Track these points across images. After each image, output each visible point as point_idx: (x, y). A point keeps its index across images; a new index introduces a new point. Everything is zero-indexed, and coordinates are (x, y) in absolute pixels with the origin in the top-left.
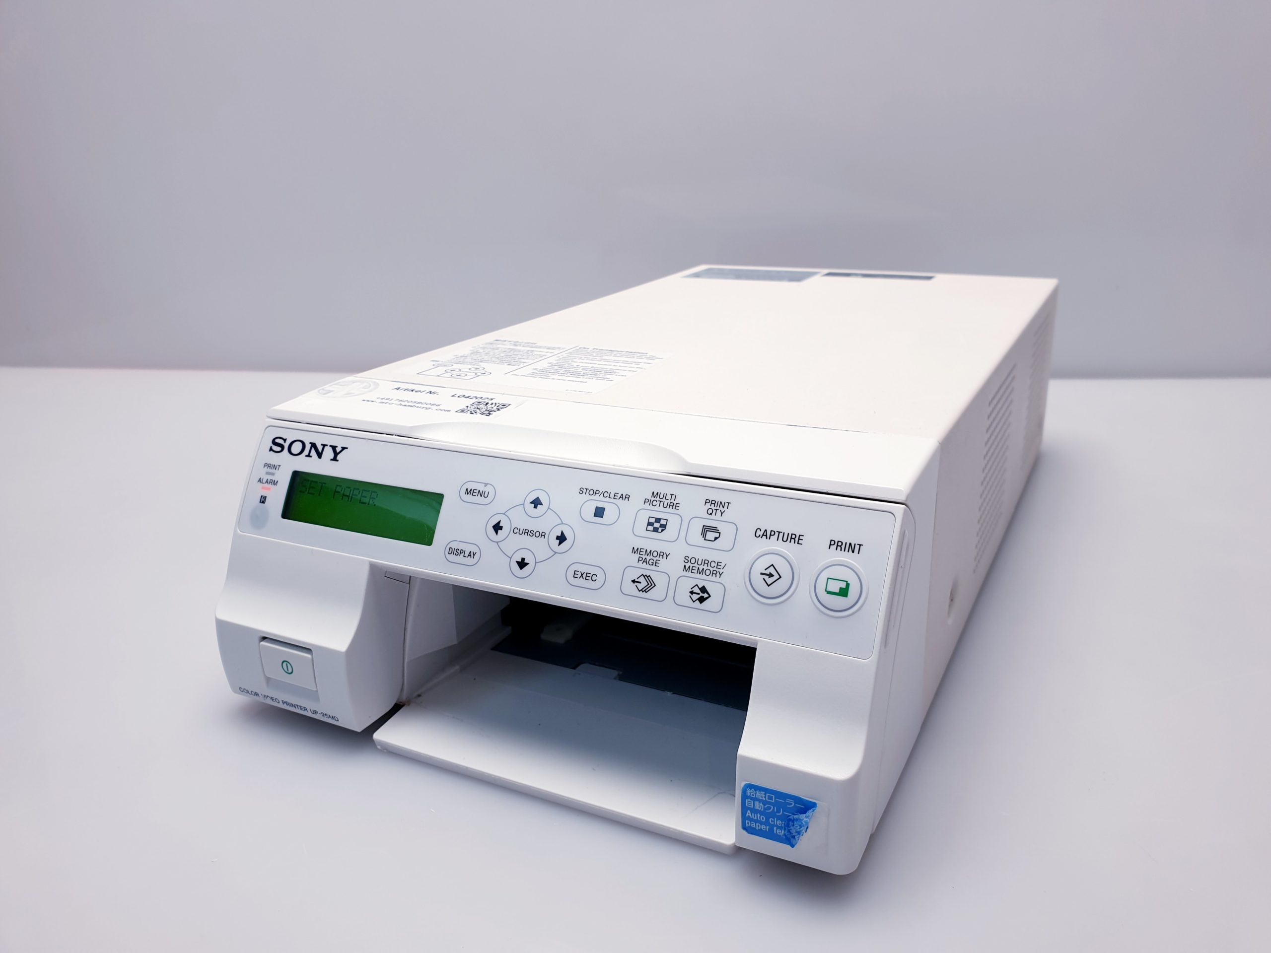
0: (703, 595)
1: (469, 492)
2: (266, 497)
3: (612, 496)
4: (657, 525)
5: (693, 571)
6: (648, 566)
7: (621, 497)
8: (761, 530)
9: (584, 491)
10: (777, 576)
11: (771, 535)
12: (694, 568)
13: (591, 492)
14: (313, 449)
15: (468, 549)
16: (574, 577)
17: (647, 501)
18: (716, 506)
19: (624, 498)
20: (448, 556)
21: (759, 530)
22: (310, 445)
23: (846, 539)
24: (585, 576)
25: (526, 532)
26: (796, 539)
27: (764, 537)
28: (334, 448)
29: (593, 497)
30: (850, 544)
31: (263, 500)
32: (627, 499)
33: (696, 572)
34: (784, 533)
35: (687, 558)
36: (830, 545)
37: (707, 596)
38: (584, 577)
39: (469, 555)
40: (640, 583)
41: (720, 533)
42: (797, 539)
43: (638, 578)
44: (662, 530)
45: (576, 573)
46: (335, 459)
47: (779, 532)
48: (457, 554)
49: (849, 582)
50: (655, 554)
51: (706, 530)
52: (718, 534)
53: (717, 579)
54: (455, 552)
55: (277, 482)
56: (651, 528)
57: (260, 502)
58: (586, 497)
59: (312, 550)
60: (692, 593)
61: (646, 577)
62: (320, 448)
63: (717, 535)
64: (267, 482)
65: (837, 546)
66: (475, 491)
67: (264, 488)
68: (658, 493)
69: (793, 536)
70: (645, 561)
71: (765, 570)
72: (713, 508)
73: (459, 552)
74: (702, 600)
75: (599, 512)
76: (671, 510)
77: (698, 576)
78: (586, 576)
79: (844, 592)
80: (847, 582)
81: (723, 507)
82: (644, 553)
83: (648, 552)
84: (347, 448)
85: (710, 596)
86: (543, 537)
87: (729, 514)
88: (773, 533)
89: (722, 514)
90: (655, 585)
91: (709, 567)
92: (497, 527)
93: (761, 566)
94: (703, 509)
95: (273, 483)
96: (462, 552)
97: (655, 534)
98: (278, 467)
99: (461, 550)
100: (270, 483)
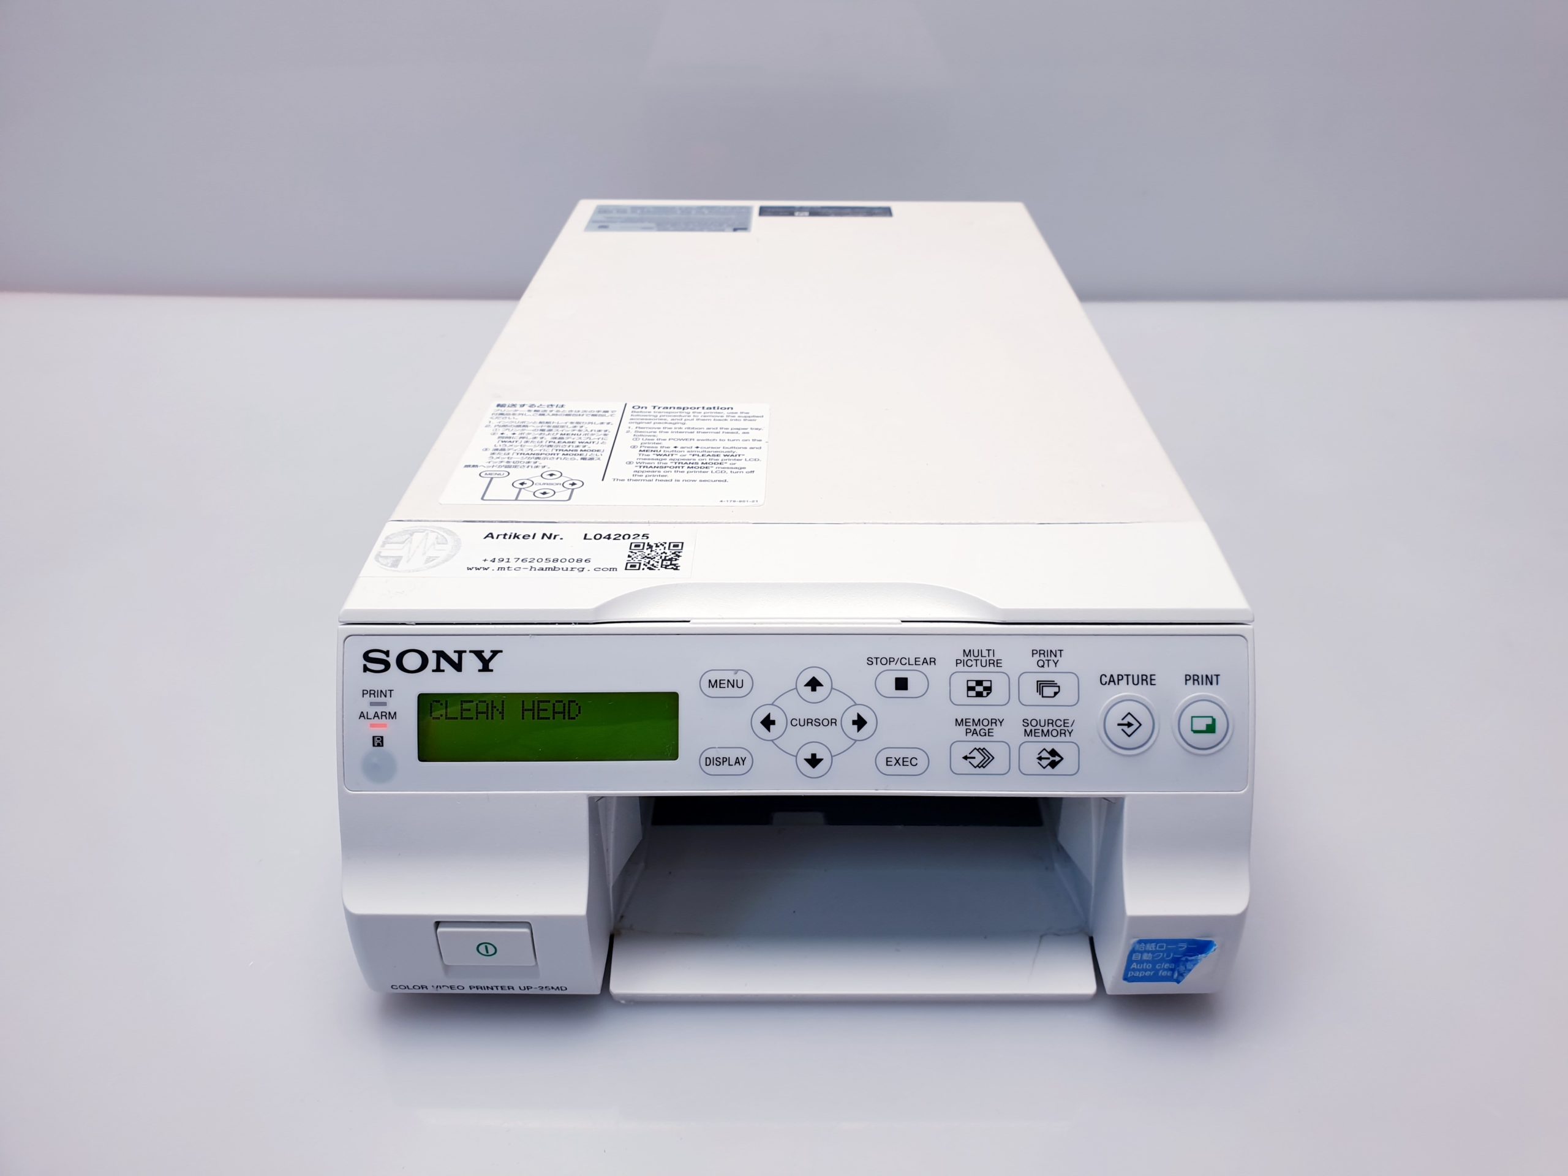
0: (1054, 759)
1: (713, 684)
2: (382, 737)
3: (912, 661)
4: (979, 689)
5: (1036, 734)
6: (979, 738)
7: (925, 661)
8: (1106, 676)
9: (874, 660)
10: (1136, 725)
11: (1119, 680)
12: (1036, 731)
13: (884, 661)
14: (442, 660)
15: (733, 755)
16: (887, 765)
17: (958, 662)
18: (1047, 656)
19: (929, 663)
20: (706, 769)
21: (1103, 677)
22: (435, 655)
23: (1201, 672)
24: (901, 762)
25: (809, 722)
26: (1147, 679)
27: (1112, 684)
28: (479, 654)
29: (888, 667)
30: (1207, 676)
31: (379, 741)
32: (932, 663)
33: (1040, 734)
34: (1133, 676)
35: (1025, 721)
36: (1186, 680)
37: (1059, 759)
38: (901, 764)
39: (736, 763)
40: (974, 758)
41: (1059, 687)
42: (1149, 680)
43: (970, 754)
44: (988, 694)
45: (889, 760)
46: (486, 668)
47: (1127, 675)
48: (718, 763)
49: (1214, 717)
50: (986, 723)
51: (1041, 686)
52: (1058, 688)
53: (1068, 738)
54: (715, 762)
55: (395, 713)
56: (972, 693)
57: (374, 746)
58: (878, 667)
59: (487, 794)
60: (1040, 758)
61: (980, 750)
62: (455, 657)
63: (1056, 689)
64: (376, 715)
65: (1194, 680)
66: (722, 682)
67: (372, 726)
68: (970, 651)
69: (1144, 678)
70: (975, 732)
71: (1123, 719)
72: (1044, 659)
73: (721, 761)
74: (1053, 764)
75: (901, 684)
76: (992, 668)
77: (1043, 739)
78: (903, 762)
79: (1211, 729)
80: (1212, 717)
81: (1056, 656)
82: (971, 724)
83: (976, 721)
84: (501, 651)
85: (1062, 759)
86: (833, 724)
87: (1064, 663)
88: (1120, 677)
89: (1056, 664)
90: (993, 758)
91: (1055, 727)
92: (768, 723)
93: (1117, 715)
94: (1031, 663)
95: (387, 716)
96: (725, 760)
97: (979, 700)
98: (388, 693)
99: (723, 758)
100: (384, 717)
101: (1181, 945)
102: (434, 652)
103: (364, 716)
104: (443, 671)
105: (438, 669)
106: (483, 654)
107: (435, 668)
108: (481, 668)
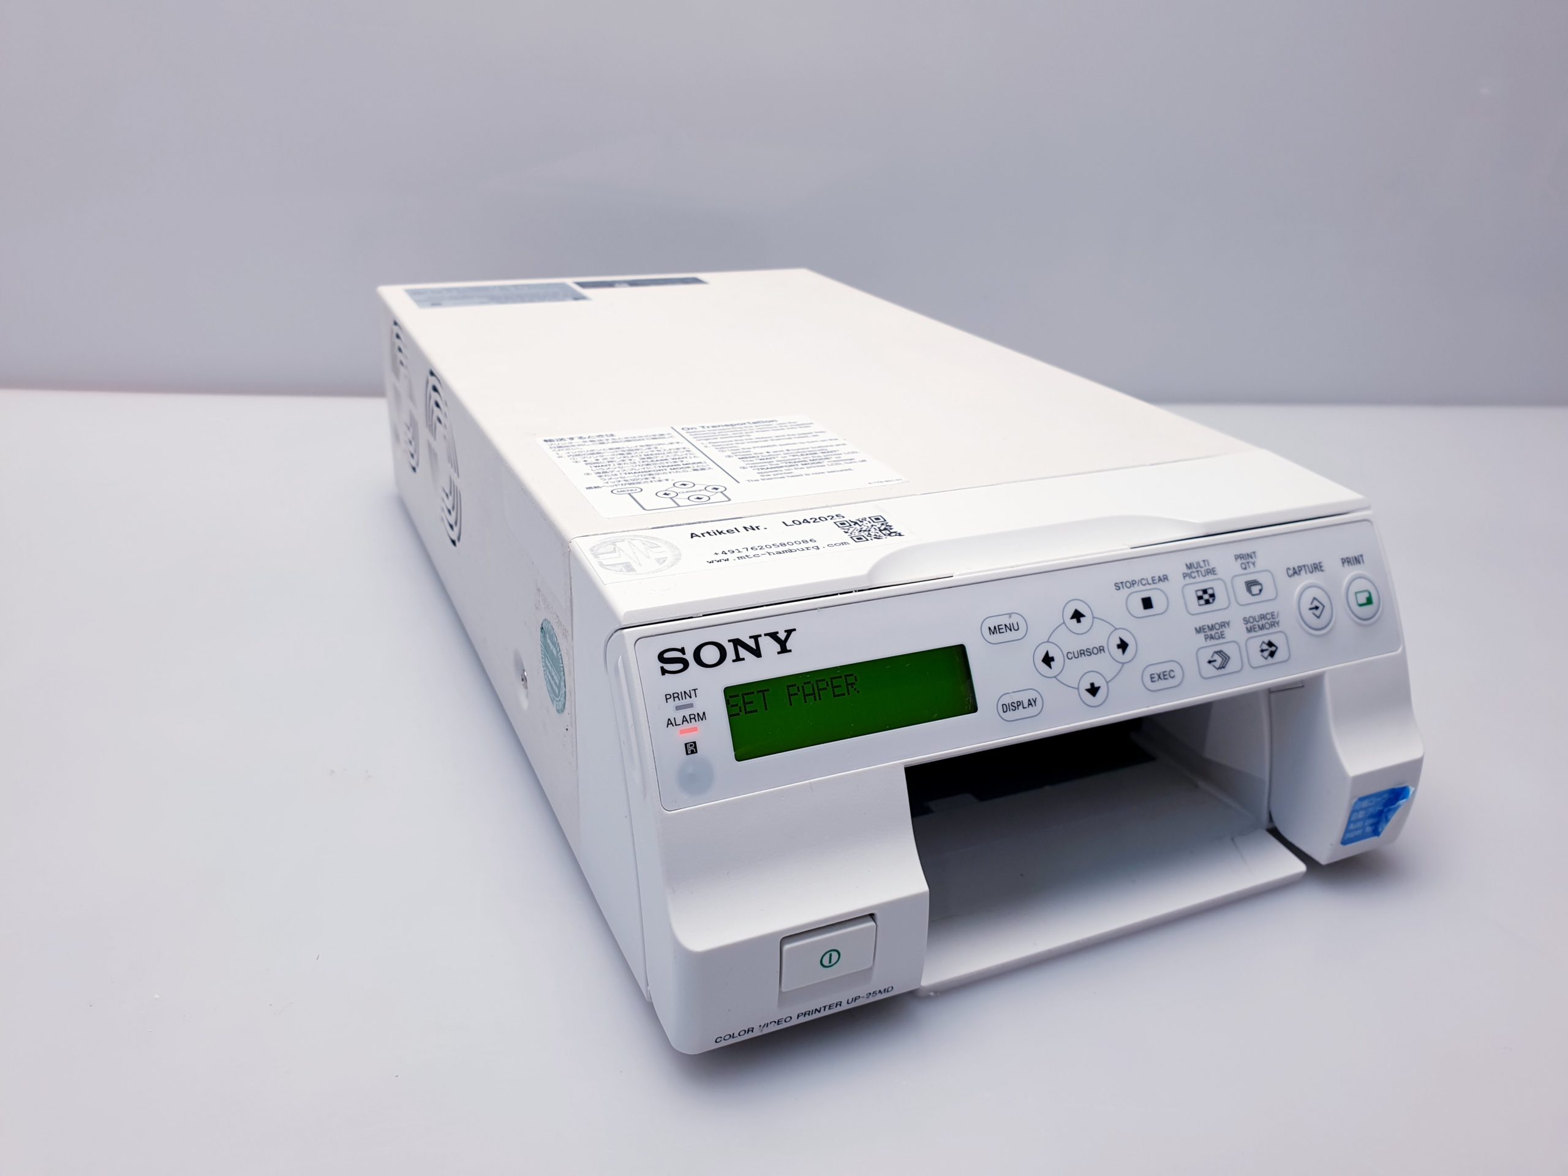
0: (1271, 649)
1: (993, 631)
2: (695, 743)
3: (1149, 581)
4: (1206, 597)
5: (1255, 630)
6: (1216, 642)
7: (1160, 580)
8: (1290, 570)
9: (1120, 585)
10: (1321, 607)
11: (1299, 571)
12: (1254, 627)
13: (1128, 585)
14: (740, 649)
15: (1024, 698)
16: (1152, 682)
17: (1185, 575)
18: (1246, 559)
19: (1163, 580)
20: (1006, 716)
21: (1288, 570)
22: (731, 643)
23: (1349, 554)
24: (1162, 676)
25: (1082, 653)
26: (1317, 567)
27: (1296, 575)
28: (774, 636)
29: (1132, 589)
30: (1355, 557)
31: (692, 748)
32: (1166, 580)
33: (1258, 629)
34: (1308, 565)
35: (1245, 619)
36: (1343, 563)
37: (1275, 648)
38: (1162, 679)
39: (1029, 705)
40: (1216, 661)
41: (1261, 584)
42: (1319, 567)
43: (1212, 658)
44: (1214, 600)
45: (1153, 676)
47: (1304, 566)
48: (1014, 708)
49: (1369, 591)
50: (1217, 627)
51: (1250, 585)
53: (1277, 629)
54: (1011, 707)
55: (704, 713)
56: (1202, 602)
57: (687, 754)
58: (1125, 592)
59: (810, 783)
60: (1262, 651)
61: (1218, 653)
62: (751, 643)
63: (1259, 587)
64: (684, 720)
65: (1348, 562)
66: (1000, 627)
67: (682, 732)
68: (1191, 564)
69: (1315, 566)
70: (1212, 637)
71: (1311, 604)
72: (1245, 562)
73: (1016, 705)
74: (1272, 654)
75: (1147, 603)
76: (1210, 577)
77: (1261, 633)
78: (1164, 676)
79: (1369, 601)
80: (1367, 591)
81: (1252, 558)
82: (1207, 630)
83: (1210, 627)
84: (794, 630)
85: (1277, 648)
86: (1102, 651)
87: (1261, 562)
88: (1300, 569)
89: (1254, 565)
90: (1230, 657)
91: (1267, 621)
92: (1049, 659)
93: (1306, 604)
94: (1236, 568)
95: (696, 718)
96: (1019, 704)
97: (1208, 606)
98: (693, 692)
99: (1017, 702)
100: (693, 720)
102: (729, 641)
103: (671, 723)
104: (743, 659)
105: (738, 659)
106: (778, 635)
107: (734, 658)
108: (780, 650)
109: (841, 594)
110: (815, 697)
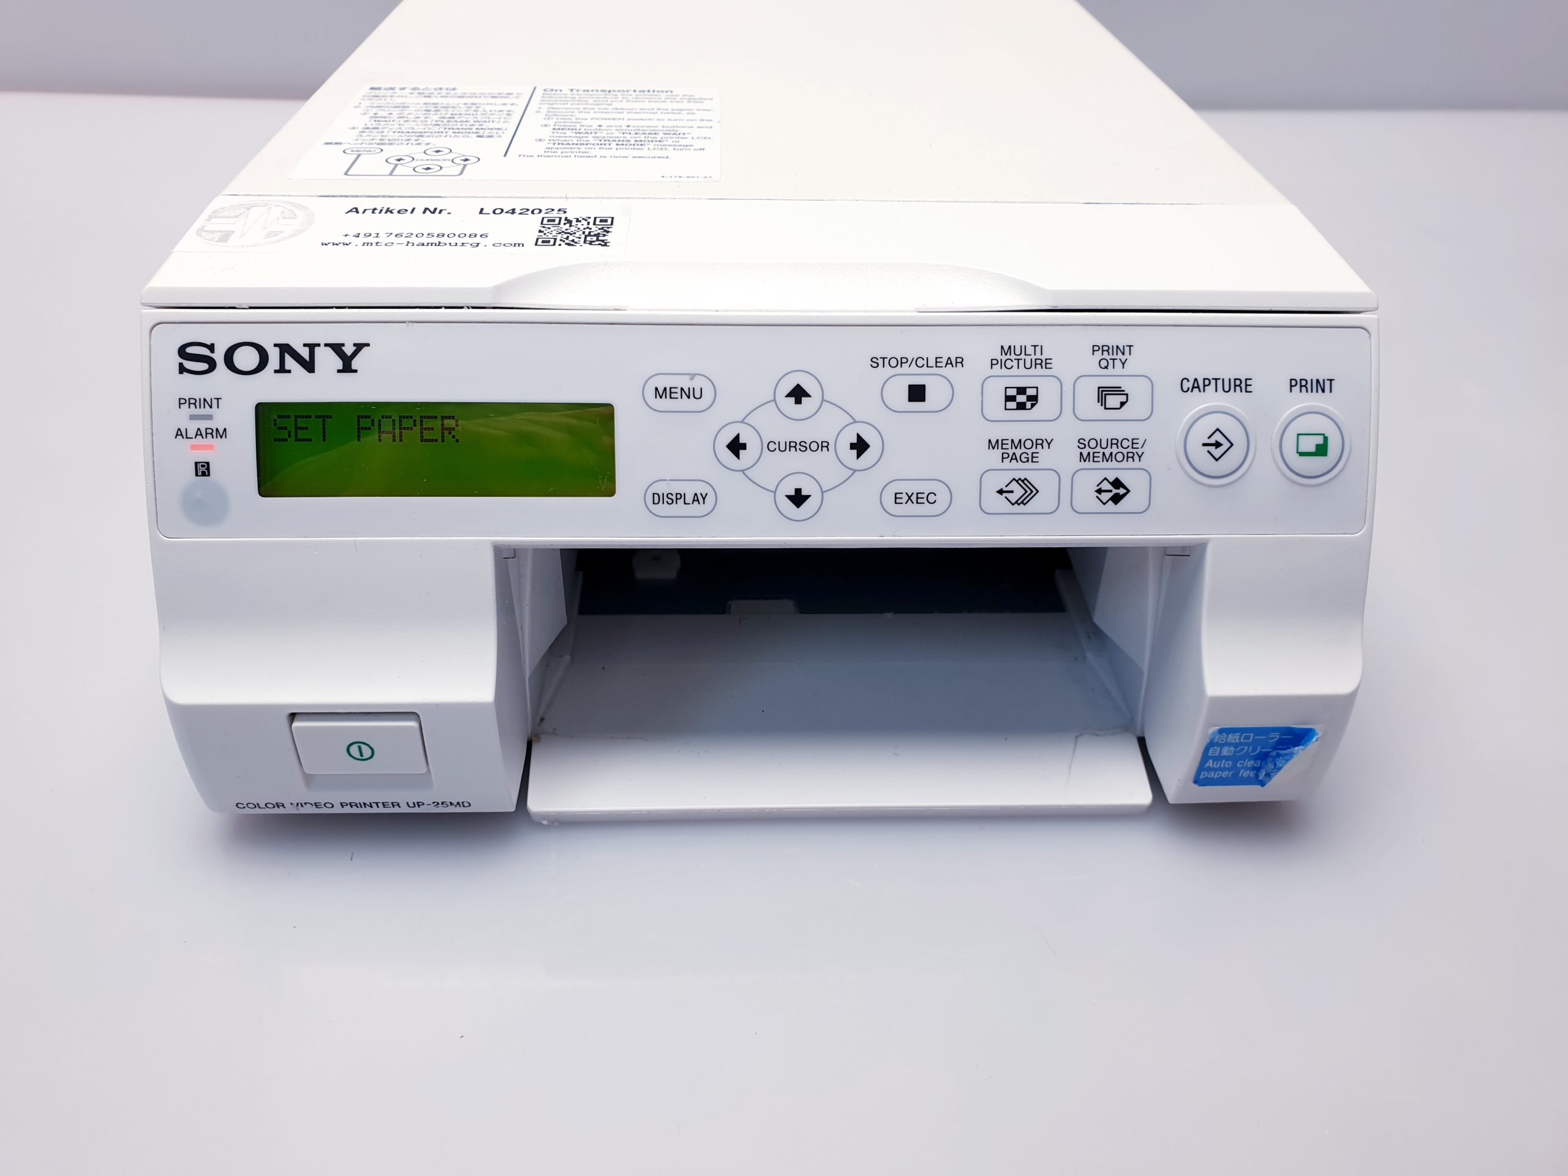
0: (1117, 492)
1: (662, 393)
2: (208, 463)
3: (932, 363)
4: (1021, 398)
5: (1096, 459)
6: (1020, 465)
7: (949, 362)
8: (1188, 381)
9: (880, 362)
10: (1226, 444)
11: (1204, 386)
12: (1096, 455)
13: (893, 362)
14: (287, 357)
15: (689, 491)
16: (896, 503)
17: (994, 362)
18: (1111, 354)
19: (954, 364)
20: (655, 508)
21: (1185, 381)
22: (277, 349)
23: (1310, 375)
24: (915, 498)
25: (792, 446)
26: (1241, 385)
27: (1196, 390)
28: (337, 348)
29: (898, 370)
30: (1318, 381)
31: (204, 469)
32: (959, 365)
33: (1100, 459)
34: (1223, 379)
35: (1082, 441)
36: (1291, 386)
37: (1125, 491)
38: (915, 501)
39: (694, 500)
40: (1012, 492)
41: (1127, 395)
42: (1243, 385)
43: (1006, 486)
44: (1033, 405)
45: (898, 496)
46: (347, 367)
47: (1216, 380)
48: (670, 501)
49: (1326, 435)
50: (1028, 444)
51: (1103, 393)
52: (1125, 396)
53: (1137, 463)
54: (666, 499)
55: (225, 430)
57: (197, 475)
58: (885, 372)
59: (355, 540)
60: (1099, 491)
61: (1020, 482)
62: (305, 353)
63: (1123, 398)
64: (199, 433)
65: (1301, 386)
66: (673, 390)
67: (194, 447)
68: (1010, 347)
69: (1238, 382)
70: (1014, 458)
71: (1209, 438)
72: (1108, 358)
73: (674, 498)
74: (1116, 499)
75: (917, 393)
76: (1039, 370)
77: (1105, 464)
78: (917, 498)
79: (1321, 450)
80: (1323, 435)
81: (1123, 354)
82: (1009, 446)
83: (1016, 442)
84: (368, 345)
85: (1128, 491)
86: (825, 449)
87: (1135, 363)
88: (1207, 382)
89: (1123, 364)
90: (1038, 491)
91: (1120, 449)
92: (736, 447)
93: (1201, 432)
94: (1090, 363)
95: (214, 434)
96: (679, 496)
97: (1021, 413)
98: (215, 402)
99: (677, 494)
100: (209, 436)
101: (1272, 735)
102: (275, 345)
103: (182, 435)
104: (289, 371)
105: (282, 369)
106: (343, 348)
107: (278, 368)
108: (341, 368)
109: (446, 308)
110: (394, 436)
